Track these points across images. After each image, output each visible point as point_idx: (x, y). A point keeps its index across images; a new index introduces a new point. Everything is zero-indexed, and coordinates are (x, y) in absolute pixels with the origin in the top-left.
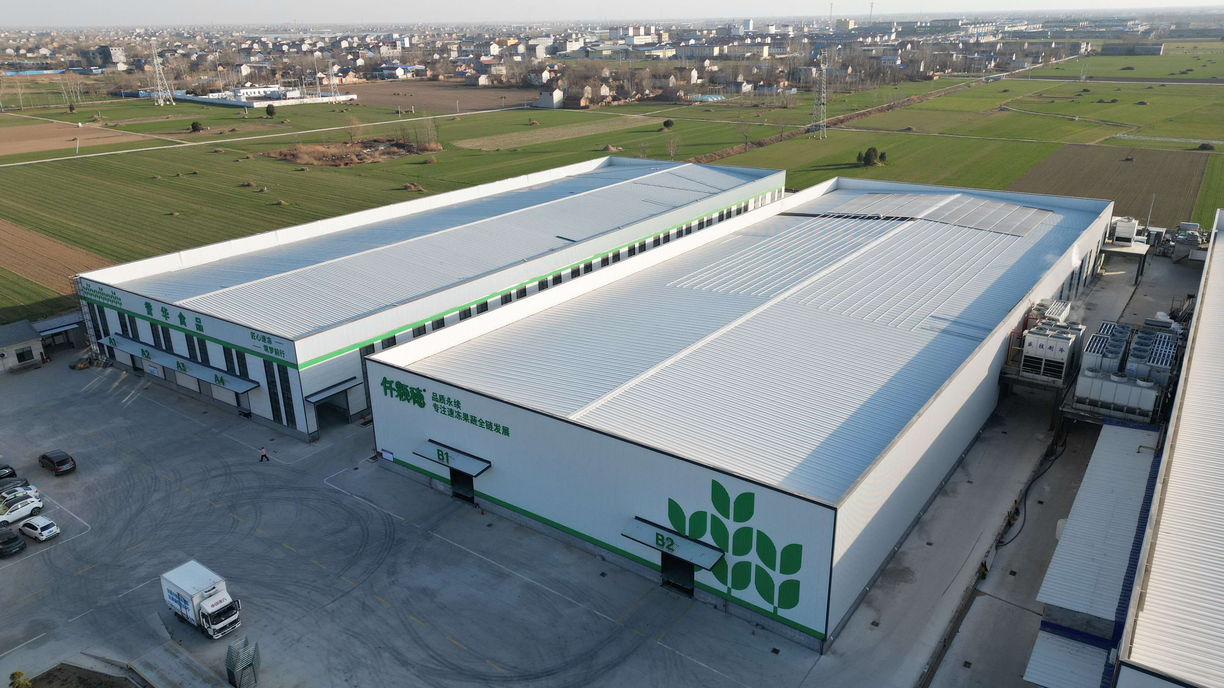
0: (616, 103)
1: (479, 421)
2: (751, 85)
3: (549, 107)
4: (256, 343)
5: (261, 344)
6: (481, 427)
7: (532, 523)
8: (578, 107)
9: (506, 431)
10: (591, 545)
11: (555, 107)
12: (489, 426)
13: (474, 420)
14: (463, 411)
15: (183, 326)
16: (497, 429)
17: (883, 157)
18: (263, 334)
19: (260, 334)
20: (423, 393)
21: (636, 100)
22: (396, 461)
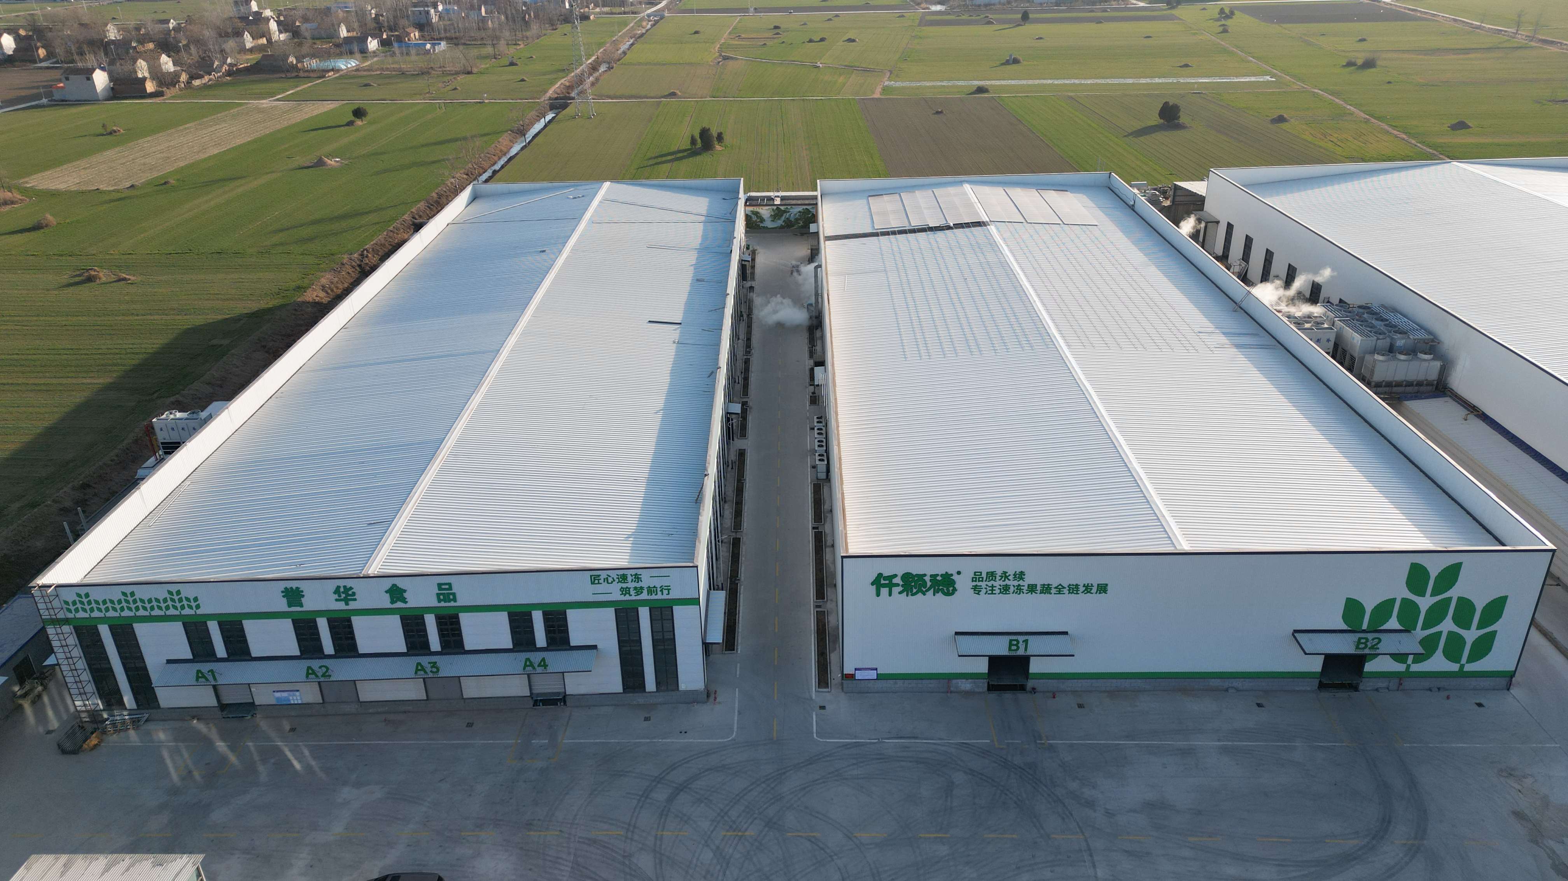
0: (197, 83)
1: (1056, 588)
2: (376, 41)
3: (92, 99)
4: (603, 587)
5: (616, 587)
6: (1059, 593)
7: (1126, 683)
8: (144, 95)
9: (1103, 589)
10: (1219, 680)
11: (100, 97)
12: (1074, 589)
13: (1046, 589)
14: (1029, 580)
15: (399, 605)
16: (1088, 589)
17: (720, 137)
18: (621, 572)
19: (613, 574)
20: (955, 577)
21: (225, 75)
22: (880, 677)
